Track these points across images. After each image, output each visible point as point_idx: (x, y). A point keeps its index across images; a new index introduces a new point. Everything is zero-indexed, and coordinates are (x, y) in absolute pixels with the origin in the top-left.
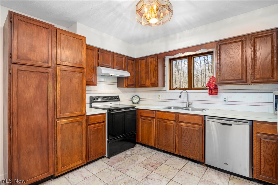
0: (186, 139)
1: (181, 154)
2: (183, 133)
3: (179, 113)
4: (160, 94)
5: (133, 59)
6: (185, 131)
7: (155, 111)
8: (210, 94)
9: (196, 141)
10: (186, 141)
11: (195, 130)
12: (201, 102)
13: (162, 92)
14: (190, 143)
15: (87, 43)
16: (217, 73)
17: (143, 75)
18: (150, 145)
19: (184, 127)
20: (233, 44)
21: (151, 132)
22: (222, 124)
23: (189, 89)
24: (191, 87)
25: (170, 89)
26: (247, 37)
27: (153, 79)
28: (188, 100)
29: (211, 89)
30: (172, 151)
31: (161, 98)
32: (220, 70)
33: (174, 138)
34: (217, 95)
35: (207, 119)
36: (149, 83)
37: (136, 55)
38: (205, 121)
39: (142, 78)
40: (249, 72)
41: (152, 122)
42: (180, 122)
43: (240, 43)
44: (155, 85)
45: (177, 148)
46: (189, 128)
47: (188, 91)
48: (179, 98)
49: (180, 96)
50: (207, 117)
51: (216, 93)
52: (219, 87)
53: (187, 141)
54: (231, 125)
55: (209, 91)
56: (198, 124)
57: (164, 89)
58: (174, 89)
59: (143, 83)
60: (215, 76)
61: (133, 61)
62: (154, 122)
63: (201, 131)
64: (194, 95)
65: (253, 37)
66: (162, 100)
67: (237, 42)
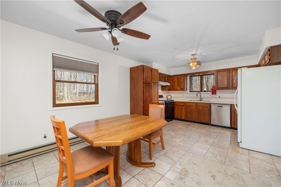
0: (201, 114)
1: (199, 121)
4: (185, 94)
5: (170, 76)
6: (201, 111)
7: (185, 102)
8: (212, 94)
9: (206, 114)
11: (206, 110)
12: (207, 98)
13: (185, 93)
15: (159, 72)
16: (216, 84)
17: (176, 84)
18: (182, 119)
20: (224, 72)
21: (182, 113)
22: (218, 106)
23: (201, 92)
24: (202, 90)
25: (190, 92)
26: (230, 69)
27: (181, 87)
28: (201, 97)
29: (213, 92)
30: (194, 120)
31: (185, 96)
32: (217, 83)
33: (195, 114)
35: (212, 105)
36: (179, 89)
37: (171, 74)
38: (211, 105)
39: (175, 86)
40: (231, 84)
41: (183, 108)
42: (198, 107)
43: (227, 72)
44: (183, 89)
45: (197, 119)
46: (203, 109)
47: (201, 93)
49: (197, 95)
50: (211, 104)
51: (215, 94)
52: (217, 91)
54: (222, 106)
55: (212, 93)
56: (207, 107)
57: (187, 91)
58: (192, 92)
59: (175, 88)
60: (215, 86)
61: (169, 77)
62: (184, 108)
63: (209, 110)
64: (203, 94)
65: (232, 70)
66: (185, 97)
67: (225, 71)
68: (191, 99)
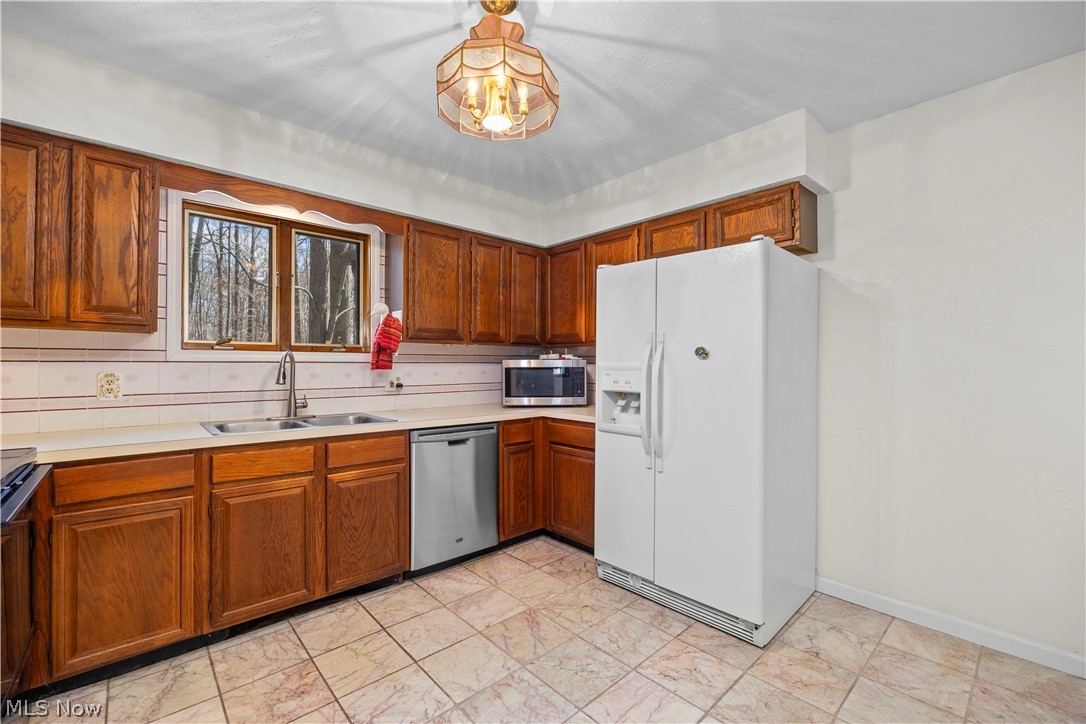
0: (358, 525)
1: (341, 586)
2: (348, 506)
3: (328, 437)
6: (353, 498)
7: (200, 451)
8: (376, 365)
9: (391, 514)
10: (356, 530)
11: (386, 481)
12: (331, 393)
13: (130, 355)
14: (372, 530)
19: (352, 485)
23: (279, 349)
25: (185, 345)
28: (293, 389)
33: (307, 544)
34: (390, 368)
35: (417, 439)
40: (468, 316)
42: (335, 470)
46: (369, 480)
48: (278, 383)
49: (284, 375)
50: (416, 434)
53: (360, 531)
66: (132, 401)
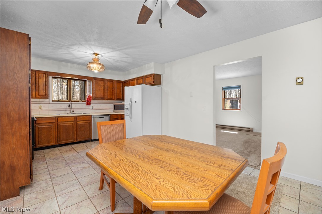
2: (80, 127)
4: (42, 105)
8: (87, 104)
10: (82, 131)
11: (87, 124)
12: (79, 109)
13: (44, 103)
14: (85, 132)
16: (93, 94)
19: (81, 124)
22: (100, 118)
23: (69, 101)
25: (53, 101)
27: (42, 92)
28: (71, 108)
30: (72, 141)
32: (95, 93)
35: (93, 117)
38: (91, 118)
40: (106, 95)
42: (78, 121)
43: (103, 82)
44: (44, 97)
45: (75, 138)
46: (84, 123)
51: (90, 104)
52: (92, 101)
54: (103, 118)
57: (47, 100)
58: (56, 101)
64: (75, 105)
65: (107, 81)
66: (44, 110)
67: (101, 81)
68: (58, 112)
